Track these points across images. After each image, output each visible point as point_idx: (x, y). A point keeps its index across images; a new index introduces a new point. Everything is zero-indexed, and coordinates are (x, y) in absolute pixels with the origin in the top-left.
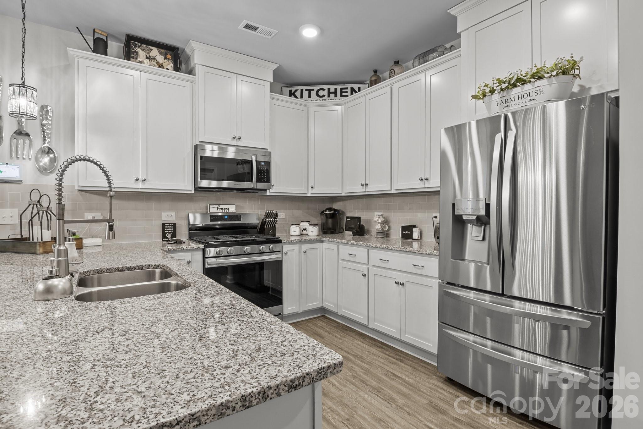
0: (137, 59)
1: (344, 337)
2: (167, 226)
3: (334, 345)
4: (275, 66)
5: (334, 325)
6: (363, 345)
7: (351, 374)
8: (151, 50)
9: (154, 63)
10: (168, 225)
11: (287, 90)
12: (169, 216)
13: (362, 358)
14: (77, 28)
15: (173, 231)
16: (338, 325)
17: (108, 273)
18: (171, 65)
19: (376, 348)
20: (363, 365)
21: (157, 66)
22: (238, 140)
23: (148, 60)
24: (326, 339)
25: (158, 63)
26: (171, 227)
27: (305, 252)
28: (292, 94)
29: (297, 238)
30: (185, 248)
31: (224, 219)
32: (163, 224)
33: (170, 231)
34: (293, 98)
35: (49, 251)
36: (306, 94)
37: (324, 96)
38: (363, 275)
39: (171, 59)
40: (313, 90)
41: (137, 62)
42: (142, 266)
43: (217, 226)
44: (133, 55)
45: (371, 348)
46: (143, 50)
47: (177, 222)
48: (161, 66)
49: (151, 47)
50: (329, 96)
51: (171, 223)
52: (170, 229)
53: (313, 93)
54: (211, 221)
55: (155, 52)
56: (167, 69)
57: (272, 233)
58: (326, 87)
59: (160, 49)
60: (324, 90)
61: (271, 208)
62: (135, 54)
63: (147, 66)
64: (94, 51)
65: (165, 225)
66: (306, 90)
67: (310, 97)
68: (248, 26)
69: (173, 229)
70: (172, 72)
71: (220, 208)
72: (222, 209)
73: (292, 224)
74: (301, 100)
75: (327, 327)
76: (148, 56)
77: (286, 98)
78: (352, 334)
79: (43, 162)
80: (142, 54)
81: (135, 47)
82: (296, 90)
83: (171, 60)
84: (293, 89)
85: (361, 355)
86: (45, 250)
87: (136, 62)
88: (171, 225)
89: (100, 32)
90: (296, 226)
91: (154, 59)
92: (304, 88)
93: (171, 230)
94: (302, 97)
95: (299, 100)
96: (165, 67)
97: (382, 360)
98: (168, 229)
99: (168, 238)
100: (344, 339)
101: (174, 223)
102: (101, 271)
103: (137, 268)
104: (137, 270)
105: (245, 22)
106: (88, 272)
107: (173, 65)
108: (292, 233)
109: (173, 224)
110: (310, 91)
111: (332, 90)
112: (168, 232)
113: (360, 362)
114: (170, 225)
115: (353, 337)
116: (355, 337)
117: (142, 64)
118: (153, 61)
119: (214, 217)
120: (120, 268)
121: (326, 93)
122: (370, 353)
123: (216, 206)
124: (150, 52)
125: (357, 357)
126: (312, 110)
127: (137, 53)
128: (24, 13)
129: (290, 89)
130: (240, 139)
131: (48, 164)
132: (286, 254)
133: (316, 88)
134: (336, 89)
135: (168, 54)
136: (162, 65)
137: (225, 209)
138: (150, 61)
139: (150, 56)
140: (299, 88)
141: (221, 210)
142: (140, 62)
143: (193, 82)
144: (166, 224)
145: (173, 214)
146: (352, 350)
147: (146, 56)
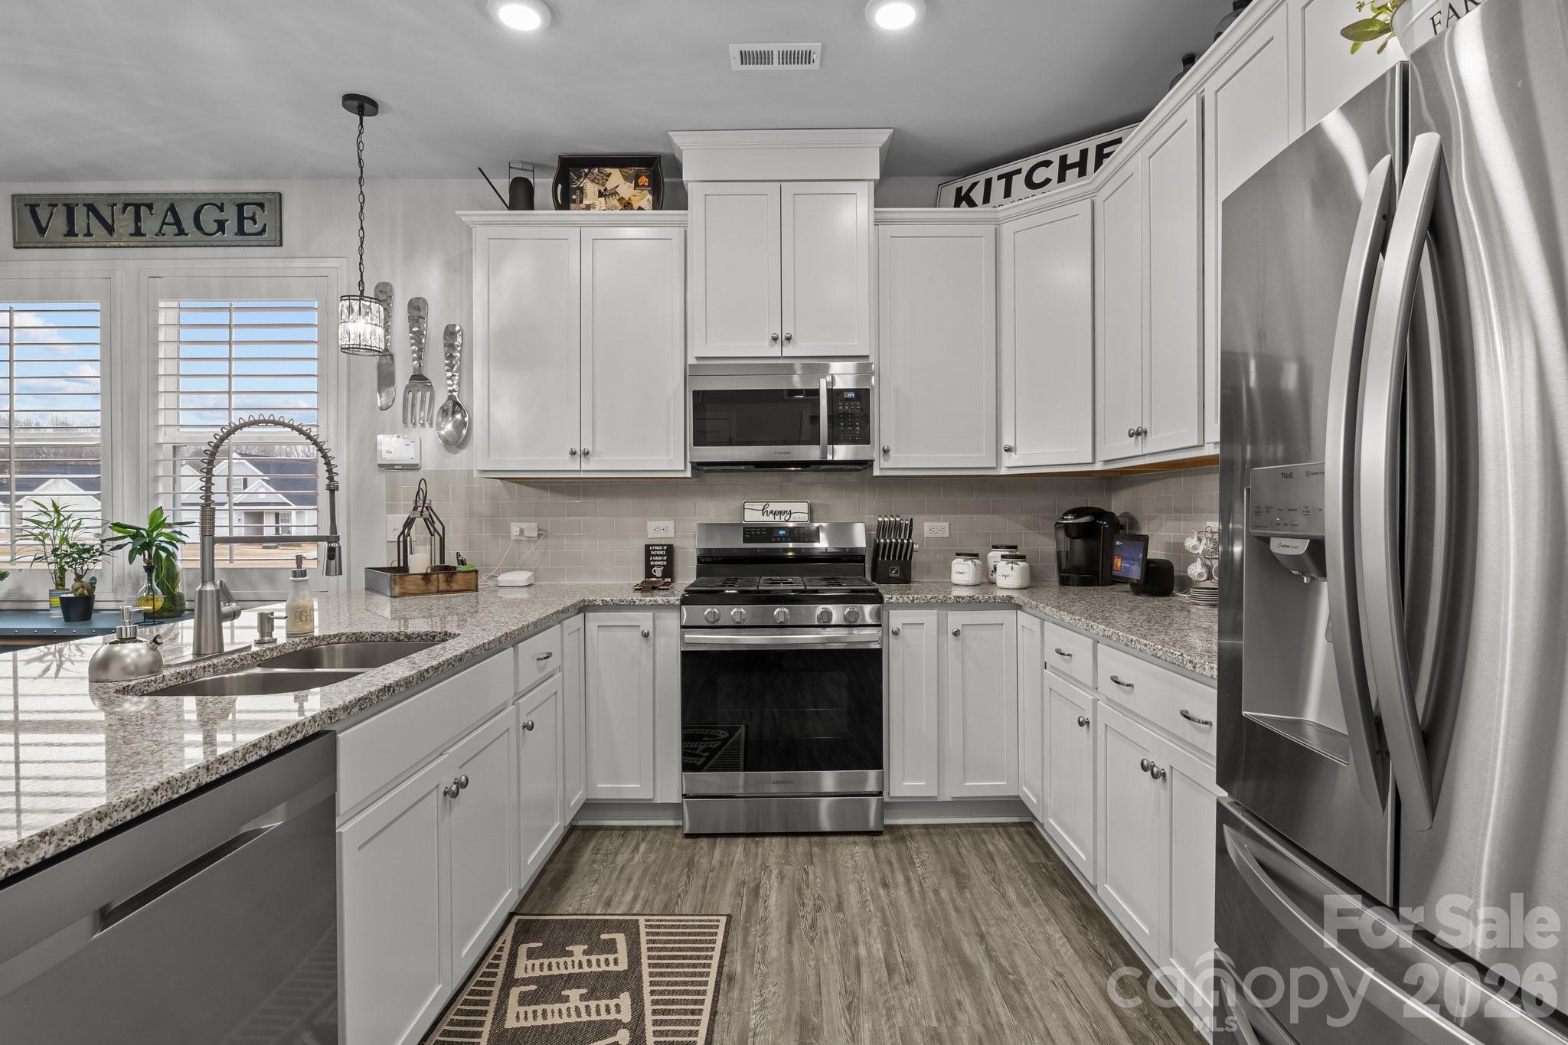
0: (581, 202)
1: (1026, 904)
2: (654, 550)
3: (974, 918)
4: (884, 136)
5: (1032, 861)
6: (1063, 945)
7: (935, 1024)
8: (609, 175)
9: (614, 202)
10: (656, 548)
11: (950, 193)
12: (660, 529)
13: (1019, 986)
14: (480, 169)
15: (665, 563)
16: (1043, 860)
17: (374, 641)
18: (646, 199)
19: (1094, 970)
20: (1000, 1010)
21: (620, 207)
22: (785, 342)
23: (602, 199)
24: (968, 895)
25: (621, 200)
26: (661, 553)
27: (956, 634)
28: (963, 198)
29: (964, 593)
30: (637, 603)
31: (776, 537)
32: (647, 547)
33: (660, 563)
34: (964, 207)
35: (410, 592)
36: (998, 187)
37: (1048, 181)
38: (1081, 724)
39: (646, 184)
40: (1019, 171)
41: (583, 209)
42: (433, 634)
43: (790, 554)
44: (574, 197)
45: (1080, 964)
46: (593, 181)
47: (676, 543)
48: (627, 205)
49: (608, 170)
50: (1062, 178)
51: (663, 545)
52: (660, 558)
53: (1018, 181)
54: (745, 541)
55: (616, 178)
56: (640, 208)
57: (898, 575)
58: (1054, 156)
59: (625, 170)
60: (1047, 164)
61: (896, 509)
62: (578, 192)
63: (602, 212)
64: (512, 207)
65: (651, 548)
66: (1000, 177)
67: (1007, 193)
68: (746, 58)
69: (665, 558)
70: (650, 213)
71: (769, 510)
72: (774, 513)
73: (958, 554)
74: (987, 208)
75: (1004, 860)
76: (602, 191)
77: (948, 212)
78: (1060, 900)
79: (446, 430)
80: (591, 188)
81: (579, 177)
82: (974, 185)
83: (648, 186)
84: (966, 184)
85: (1024, 973)
86: (403, 591)
87: (580, 209)
88: (663, 550)
89: (520, 166)
90: (966, 560)
91: (614, 193)
92: (994, 173)
93: (662, 560)
94: (986, 199)
95: (981, 211)
96: (636, 206)
97: (1075, 1018)
98: (656, 558)
99: (655, 577)
100: (1020, 909)
101: (670, 545)
102: (363, 637)
103: (424, 637)
104: (424, 640)
105: (734, 50)
106: (335, 636)
107: (650, 197)
108: (956, 578)
109: (665, 548)
110: (1008, 177)
111: (1074, 157)
112: (656, 563)
113: (997, 998)
114: (661, 548)
115: (1053, 911)
116: (1063, 912)
117: (592, 211)
118: (611, 199)
119: (753, 533)
120: (396, 635)
121: (1053, 172)
122: (1059, 981)
123: (760, 506)
124: (607, 180)
125: (1006, 978)
126: (1007, 229)
127: (582, 190)
128: (362, 168)
129: (958, 185)
130: (789, 339)
131: (454, 433)
132: (896, 633)
133: (1025, 165)
134: (1084, 153)
135: (640, 176)
136: (629, 203)
137: (780, 512)
138: (607, 199)
139: (606, 190)
140: (982, 177)
141: (771, 516)
142: (588, 207)
143: (683, 224)
144: (652, 545)
145: (670, 524)
146: (1010, 953)
147: (600, 191)
